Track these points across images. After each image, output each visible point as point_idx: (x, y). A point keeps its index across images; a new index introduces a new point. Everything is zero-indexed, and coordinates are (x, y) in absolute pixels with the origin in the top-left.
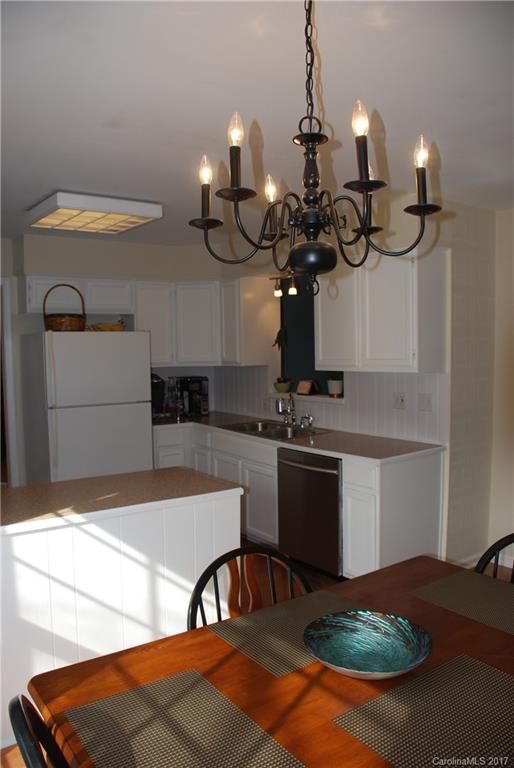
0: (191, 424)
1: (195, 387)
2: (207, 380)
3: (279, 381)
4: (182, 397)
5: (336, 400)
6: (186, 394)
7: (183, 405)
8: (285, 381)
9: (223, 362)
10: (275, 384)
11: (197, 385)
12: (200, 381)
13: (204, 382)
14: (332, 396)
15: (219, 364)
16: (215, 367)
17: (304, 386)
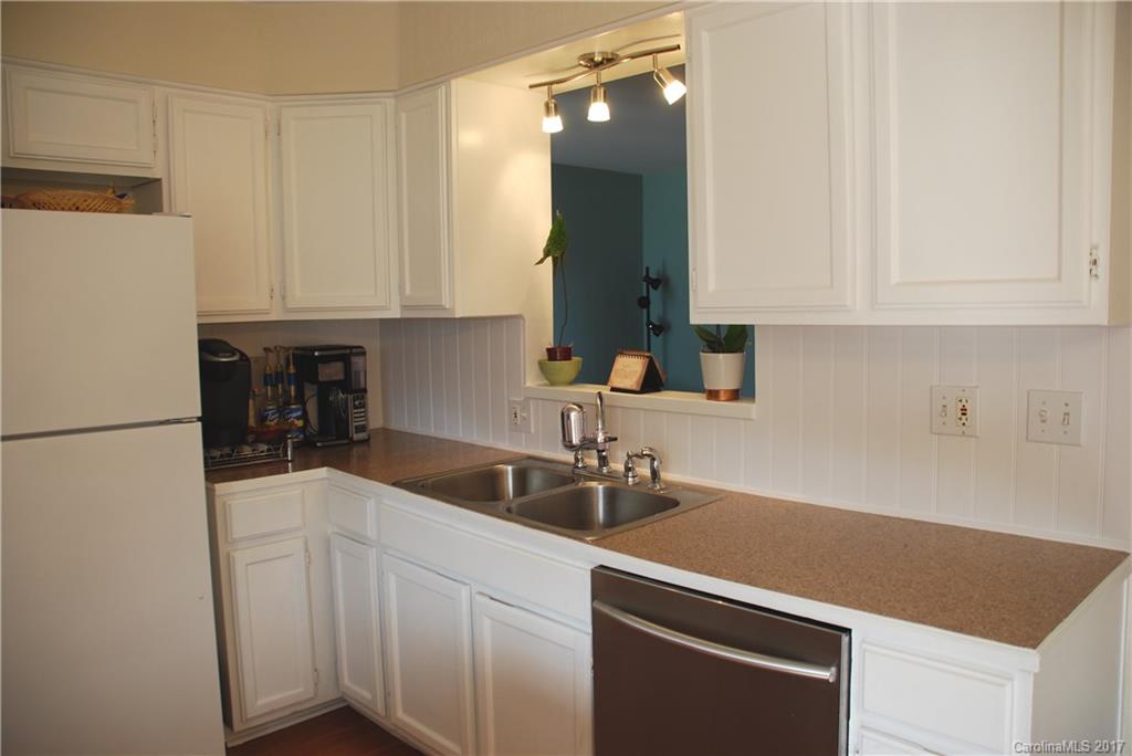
0: (323, 472)
1: (331, 372)
2: (364, 354)
3: (552, 354)
4: (301, 399)
5: (724, 407)
6: (310, 391)
7: (305, 416)
8: (567, 355)
9: (404, 308)
10: (541, 364)
11: (339, 366)
12: (346, 355)
13: (354, 360)
14: (713, 395)
15: (395, 312)
16: (383, 321)
17: (629, 369)
